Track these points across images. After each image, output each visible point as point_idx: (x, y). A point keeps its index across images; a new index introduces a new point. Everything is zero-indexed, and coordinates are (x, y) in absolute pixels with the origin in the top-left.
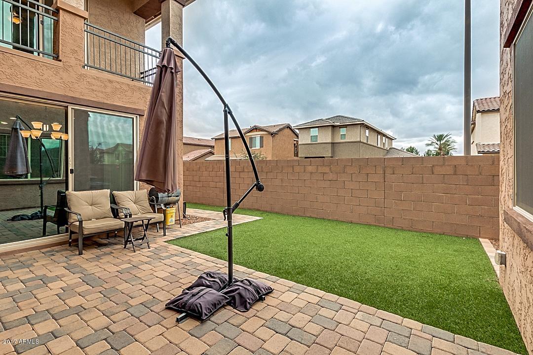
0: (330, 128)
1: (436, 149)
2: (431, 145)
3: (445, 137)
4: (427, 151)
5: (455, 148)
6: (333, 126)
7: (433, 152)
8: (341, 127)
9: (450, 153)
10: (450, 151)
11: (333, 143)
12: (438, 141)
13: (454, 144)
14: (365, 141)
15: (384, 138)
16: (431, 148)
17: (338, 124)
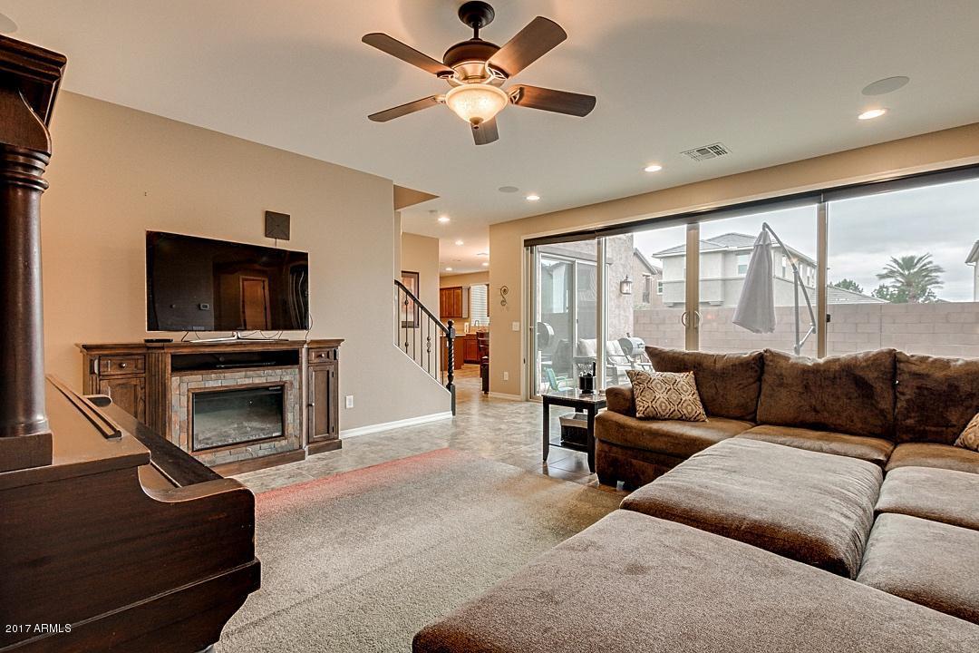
0: (720, 256)
1: (899, 285)
2: (888, 277)
3: (918, 262)
4: (878, 288)
5: (939, 280)
6: (726, 253)
7: (891, 289)
8: (738, 253)
9: (928, 291)
10: (929, 287)
11: (724, 281)
12: (903, 270)
13: (939, 274)
14: (781, 276)
15: (809, 268)
16: (888, 282)
17: (735, 248)
